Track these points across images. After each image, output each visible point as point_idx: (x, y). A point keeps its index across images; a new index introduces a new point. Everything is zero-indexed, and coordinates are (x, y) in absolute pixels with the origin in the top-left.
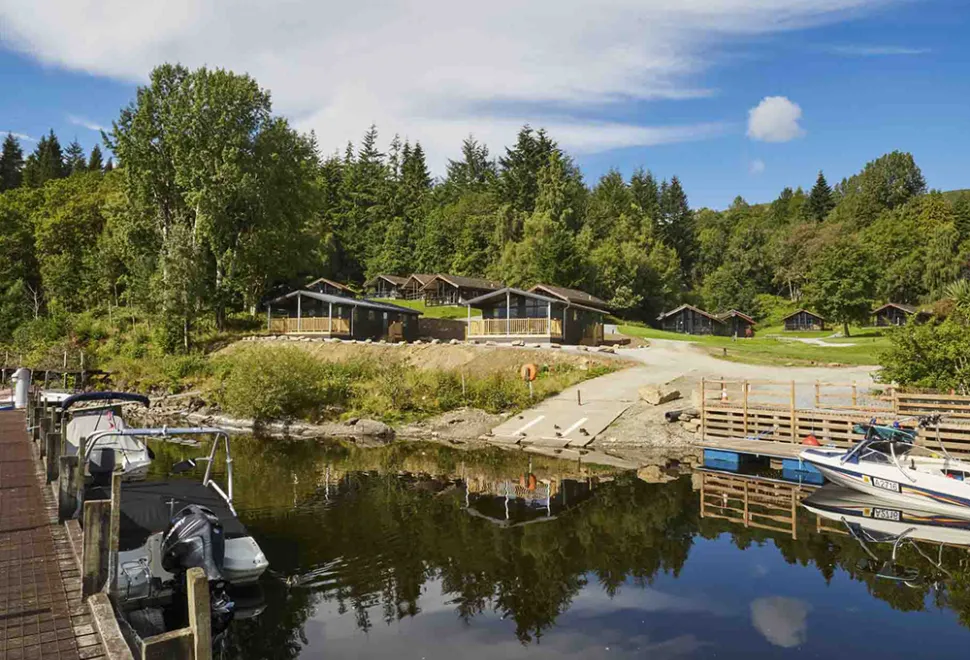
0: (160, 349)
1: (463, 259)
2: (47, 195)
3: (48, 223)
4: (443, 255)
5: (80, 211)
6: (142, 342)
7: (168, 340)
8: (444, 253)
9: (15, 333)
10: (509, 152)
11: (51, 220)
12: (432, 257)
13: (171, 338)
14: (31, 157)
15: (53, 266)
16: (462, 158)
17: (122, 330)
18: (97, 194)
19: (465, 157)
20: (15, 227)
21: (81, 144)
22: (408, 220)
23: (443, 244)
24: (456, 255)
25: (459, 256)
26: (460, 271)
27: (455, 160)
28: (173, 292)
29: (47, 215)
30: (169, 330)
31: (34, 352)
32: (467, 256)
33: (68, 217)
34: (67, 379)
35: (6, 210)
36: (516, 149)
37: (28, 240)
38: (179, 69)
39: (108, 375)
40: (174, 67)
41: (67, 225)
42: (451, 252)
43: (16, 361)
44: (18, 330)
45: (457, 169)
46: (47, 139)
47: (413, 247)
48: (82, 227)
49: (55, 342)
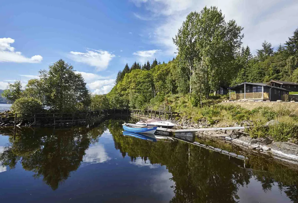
0: (192, 106)
1: (268, 78)
2: (156, 68)
3: (156, 75)
4: (260, 77)
5: (163, 71)
6: (184, 103)
7: (195, 102)
8: (261, 76)
9: (151, 101)
10: (290, 39)
11: (157, 74)
12: (256, 78)
13: (196, 101)
14: (152, 65)
15: (157, 84)
16: (262, 48)
17: (176, 100)
18: (166, 67)
19: (263, 48)
20: (150, 77)
21: (161, 62)
22: (245, 69)
23: (260, 74)
24: (266, 77)
25: (267, 77)
26: (268, 82)
27: (259, 50)
28: (198, 85)
29: (156, 73)
30: (195, 98)
31: (156, 106)
32: (270, 77)
33: (161, 73)
34: (166, 115)
35: (148, 73)
36: (292, 38)
37: (152, 80)
38: (195, 13)
39: (179, 114)
40: (194, 13)
41: (160, 74)
42: (264, 76)
43: (151, 108)
44: (151, 99)
45: (260, 52)
46: (155, 60)
47: (247, 76)
48: (164, 75)
49: (161, 103)
